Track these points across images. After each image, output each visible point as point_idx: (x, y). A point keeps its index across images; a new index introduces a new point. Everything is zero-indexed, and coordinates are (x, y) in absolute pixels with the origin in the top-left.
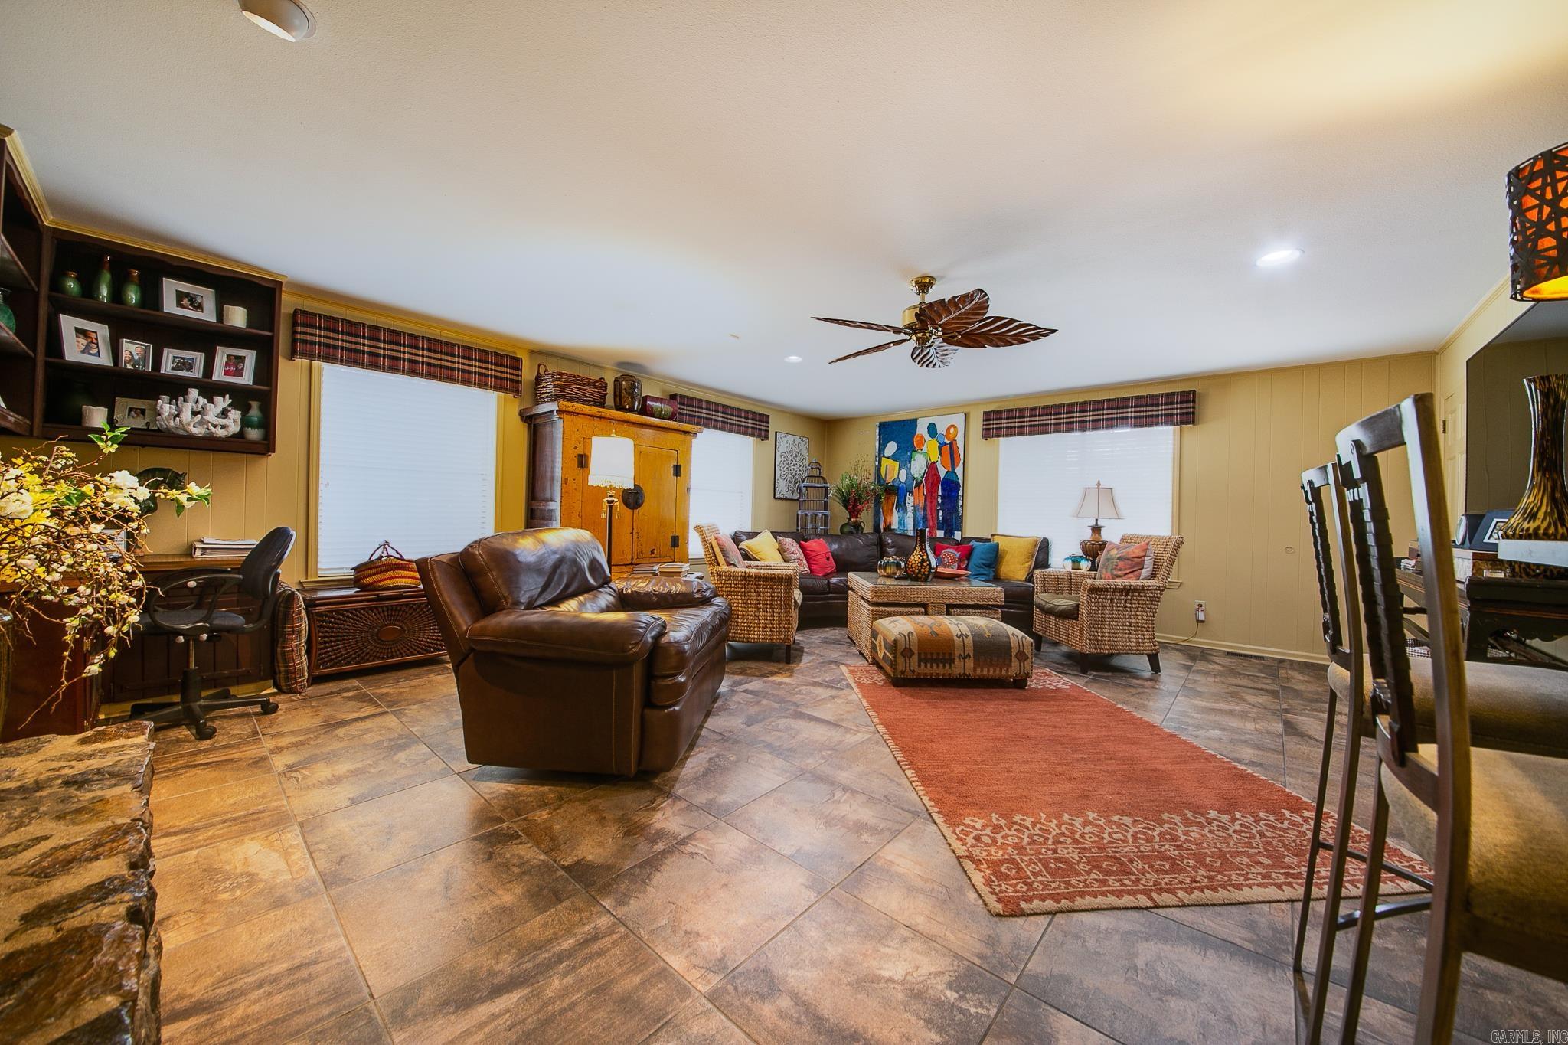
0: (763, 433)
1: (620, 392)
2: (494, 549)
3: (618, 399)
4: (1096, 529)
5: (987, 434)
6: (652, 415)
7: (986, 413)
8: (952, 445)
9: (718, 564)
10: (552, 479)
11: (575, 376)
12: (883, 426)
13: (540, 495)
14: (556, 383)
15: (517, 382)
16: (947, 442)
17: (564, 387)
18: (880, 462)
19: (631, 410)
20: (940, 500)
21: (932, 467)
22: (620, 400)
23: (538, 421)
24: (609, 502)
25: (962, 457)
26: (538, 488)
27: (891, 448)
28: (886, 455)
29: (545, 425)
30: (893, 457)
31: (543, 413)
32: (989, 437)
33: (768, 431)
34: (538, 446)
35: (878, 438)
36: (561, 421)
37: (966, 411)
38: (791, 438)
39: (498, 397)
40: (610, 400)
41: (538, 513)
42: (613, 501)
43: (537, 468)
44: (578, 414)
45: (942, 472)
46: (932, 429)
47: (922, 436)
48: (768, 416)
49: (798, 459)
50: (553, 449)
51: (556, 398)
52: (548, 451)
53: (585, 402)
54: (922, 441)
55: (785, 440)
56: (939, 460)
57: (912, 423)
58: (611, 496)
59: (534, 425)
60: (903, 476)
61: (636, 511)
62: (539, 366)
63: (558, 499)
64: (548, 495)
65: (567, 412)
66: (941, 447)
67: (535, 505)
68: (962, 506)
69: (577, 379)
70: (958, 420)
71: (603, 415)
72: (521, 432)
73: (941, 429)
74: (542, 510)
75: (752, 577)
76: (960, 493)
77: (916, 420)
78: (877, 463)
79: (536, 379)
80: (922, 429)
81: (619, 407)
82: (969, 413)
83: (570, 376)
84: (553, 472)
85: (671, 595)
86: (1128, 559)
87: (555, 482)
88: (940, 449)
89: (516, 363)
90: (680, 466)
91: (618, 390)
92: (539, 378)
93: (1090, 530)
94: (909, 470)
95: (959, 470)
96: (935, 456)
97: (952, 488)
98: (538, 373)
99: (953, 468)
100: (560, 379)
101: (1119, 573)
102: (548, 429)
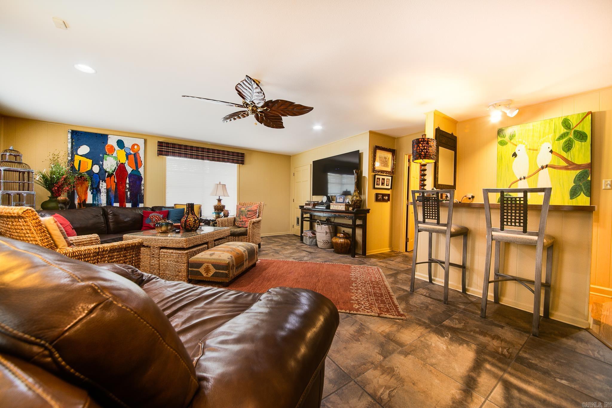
4: (219, 200)
5: (160, 153)
7: (159, 142)
8: (136, 155)
12: (75, 133)
16: (132, 153)
18: (73, 157)
20: (128, 186)
21: (121, 166)
25: (143, 162)
27: (84, 150)
28: (79, 154)
30: (86, 156)
35: (70, 140)
37: (145, 137)
45: (129, 170)
46: (120, 144)
47: (112, 146)
54: (112, 149)
56: (127, 162)
57: (104, 138)
60: (96, 169)
66: (127, 155)
77: (107, 135)
78: (70, 158)
80: (112, 141)
82: (147, 140)
86: (252, 211)
93: (217, 201)
94: (101, 166)
95: (141, 170)
96: (123, 160)
97: (136, 179)
99: (137, 168)
101: (250, 216)
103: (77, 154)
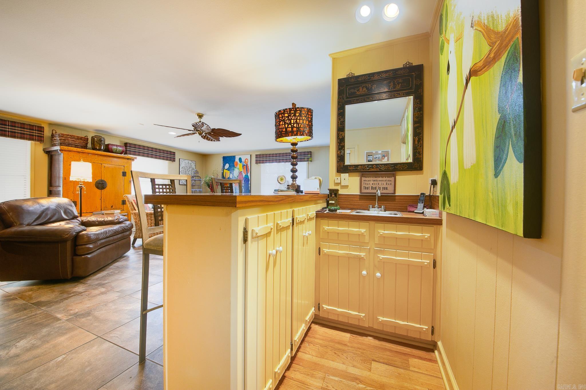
0: (172, 159)
1: (94, 142)
2: (10, 205)
3: (93, 145)
5: (257, 162)
6: (112, 152)
7: (256, 155)
8: (247, 165)
9: (135, 210)
10: (59, 177)
11: (70, 135)
12: (224, 158)
13: (53, 184)
14: (61, 138)
15: (41, 137)
16: (245, 164)
17: (64, 140)
18: (223, 171)
19: (100, 150)
20: (243, 185)
21: (240, 173)
22: (94, 145)
23: (53, 153)
24: (80, 187)
25: (250, 170)
26: (53, 182)
27: (227, 166)
28: (226, 169)
29: (56, 155)
30: (228, 169)
31: (54, 150)
32: (257, 163)
33: (175, 158)
34: (53, 165)
35: (222, 162)
36: (62, 154)
38: (187, 161)
39: (32, 144)
40: (89, 145)
41: (53, 192)
42: (82, 187)
43: (52, 173)
44: (71, 151)
45: (244, 175)
46: (240, 160)
47: (237, 162)
48: (175, 153)
49: (190, 169)
50: (59, 164)
51: (61, 144)
52: (57, 166)
53: (76, 146)
54: (237, 164)
55: (184, 162)
56: (243, 171)
57: (234, 157)
58: (81, 185)
59: (51, 155)
60: (231, 176)
61: (103, 191)
62: (53, 130)
63: (62, 186)
64: (57, 184)
65: (65, 150)
66: (243, 166)
67: (51, 189)
68: (250, 187)
69: (72, 137)
70: (248, 157)
71: (84, 152)
72: (45, 158)
73: (243, 160)
74: (55, 191)
75: (148, 214)
76: (250, 182)
77: (235, 156)
78: (222, 171)
79: (52, 136)
80: (237, 160)
81: (94, 149)
82: (252, 155)
83: (68, 135)
84: (59, 174)
85: (105, 221)
87: (60, 179)
88: (243, 167)
89: (41, 129)
90: (126, 172)
91: (93, 141)
92: (53, 136)
94: (233, 174)
95: (249, 175)
96: (241, 169)
97: (247, 180)
98: (52, 133)
99: (247, 174)
100: (62, 137)
102: (57, 157)
103: (225, 169)
